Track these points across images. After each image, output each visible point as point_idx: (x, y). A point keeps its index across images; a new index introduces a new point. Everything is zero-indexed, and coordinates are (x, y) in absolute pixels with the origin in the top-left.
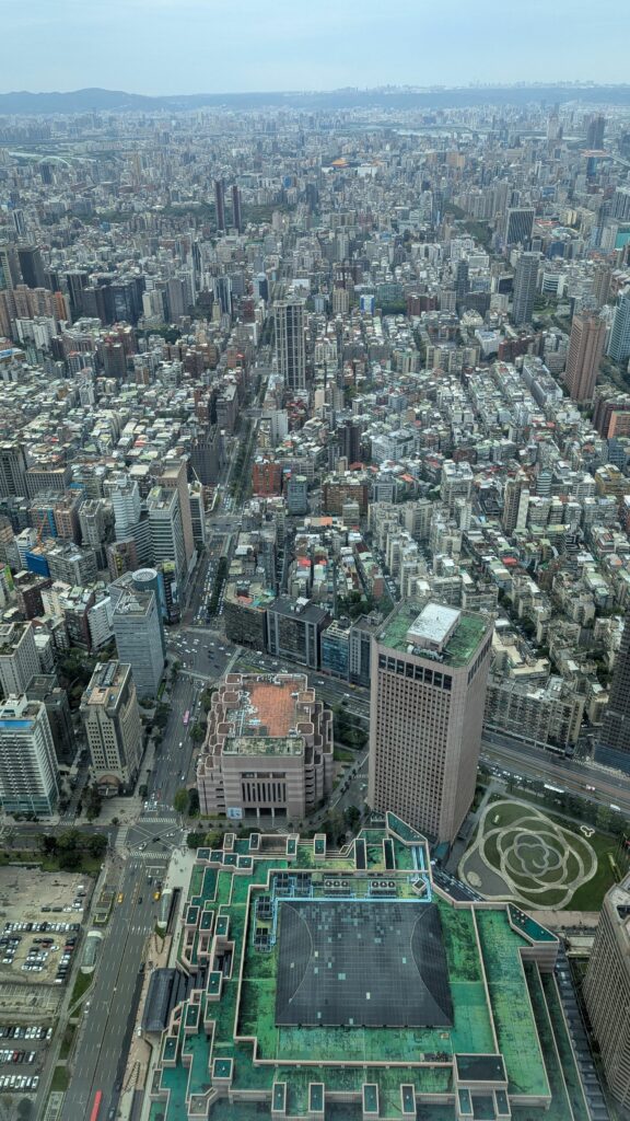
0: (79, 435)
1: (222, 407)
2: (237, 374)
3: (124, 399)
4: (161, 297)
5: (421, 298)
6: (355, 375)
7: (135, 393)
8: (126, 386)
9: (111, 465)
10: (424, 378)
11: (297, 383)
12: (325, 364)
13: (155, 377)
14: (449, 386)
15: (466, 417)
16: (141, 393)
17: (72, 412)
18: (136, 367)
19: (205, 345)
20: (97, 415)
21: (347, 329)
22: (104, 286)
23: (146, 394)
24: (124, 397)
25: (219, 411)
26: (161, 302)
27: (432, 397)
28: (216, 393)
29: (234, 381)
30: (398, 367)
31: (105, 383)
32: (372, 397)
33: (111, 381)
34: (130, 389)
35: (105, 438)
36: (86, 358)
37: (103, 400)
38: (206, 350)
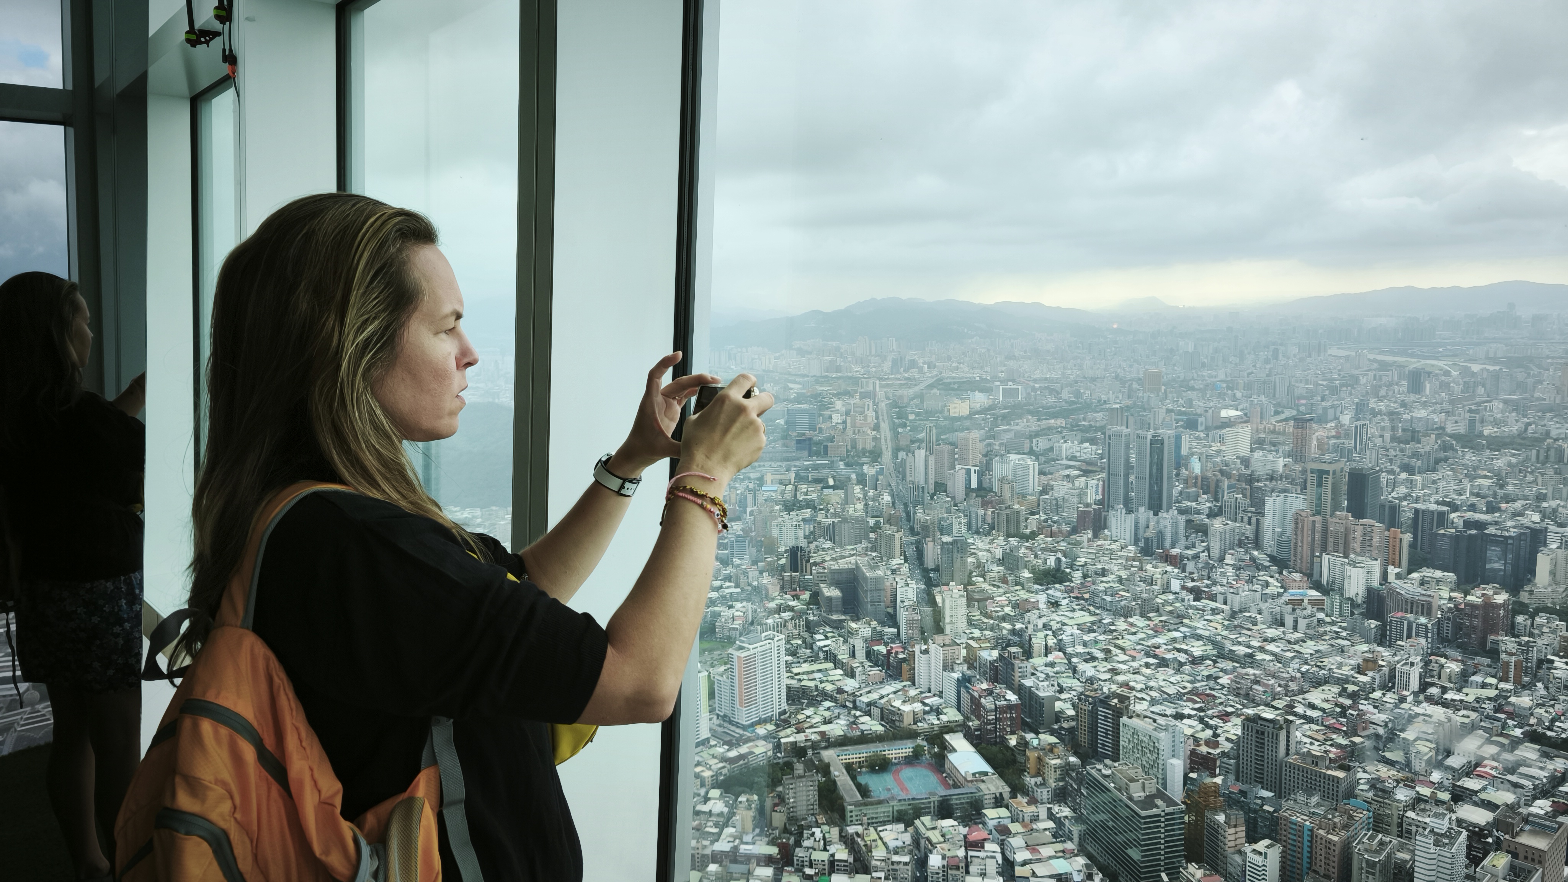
0: (1381, 731)
3: (1471, 699)
7: (1492, 692)
9: (1426, 791)
13: (1536, 678)
16: (1503, 696)
17: (1377, 694)
18: (1503, 655)
22: (1474, 532)
23: (1512, 700)
24: (1471, 694)
31: (1442, 666)
33: (1454, 667)
34: (1483, 685)
35: (1425, 749)
36: (1419, 625)
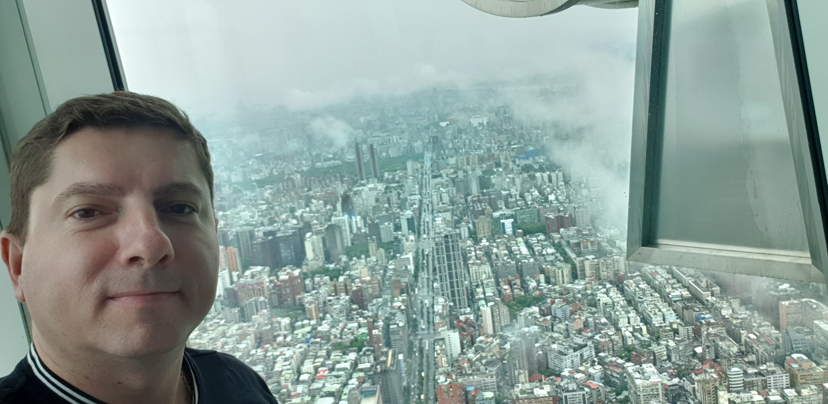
1: (395, 332)
2: (403, 301)
4: (320, 240)
5: (557, 217)
6: (512, 291)
7: (308, 329)
8: (299, 323)
10: (580, 287)
11: (460, 304)
12: (482, 284)
13: (325, 313)
14: (607, 293)
15: (632, 320)
16: (314, 329)
18: (307, 305)
19: (368, 278)
20: (277, 353)
21: (495, 250)
22: (270, 238)
23: (320, 328)
24: (299, 333)
25: (392, 337)
26: (321, 245)
27: (594, 304)
28: (388, 321)
29: (403, 307)
30: (553, 280)
31: (279, 323)
32: (535, 309)
33: (286, 321)
34: (303, 326)
36: (261, 302)
37: (280, 339)
38: (370, 282)
